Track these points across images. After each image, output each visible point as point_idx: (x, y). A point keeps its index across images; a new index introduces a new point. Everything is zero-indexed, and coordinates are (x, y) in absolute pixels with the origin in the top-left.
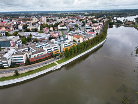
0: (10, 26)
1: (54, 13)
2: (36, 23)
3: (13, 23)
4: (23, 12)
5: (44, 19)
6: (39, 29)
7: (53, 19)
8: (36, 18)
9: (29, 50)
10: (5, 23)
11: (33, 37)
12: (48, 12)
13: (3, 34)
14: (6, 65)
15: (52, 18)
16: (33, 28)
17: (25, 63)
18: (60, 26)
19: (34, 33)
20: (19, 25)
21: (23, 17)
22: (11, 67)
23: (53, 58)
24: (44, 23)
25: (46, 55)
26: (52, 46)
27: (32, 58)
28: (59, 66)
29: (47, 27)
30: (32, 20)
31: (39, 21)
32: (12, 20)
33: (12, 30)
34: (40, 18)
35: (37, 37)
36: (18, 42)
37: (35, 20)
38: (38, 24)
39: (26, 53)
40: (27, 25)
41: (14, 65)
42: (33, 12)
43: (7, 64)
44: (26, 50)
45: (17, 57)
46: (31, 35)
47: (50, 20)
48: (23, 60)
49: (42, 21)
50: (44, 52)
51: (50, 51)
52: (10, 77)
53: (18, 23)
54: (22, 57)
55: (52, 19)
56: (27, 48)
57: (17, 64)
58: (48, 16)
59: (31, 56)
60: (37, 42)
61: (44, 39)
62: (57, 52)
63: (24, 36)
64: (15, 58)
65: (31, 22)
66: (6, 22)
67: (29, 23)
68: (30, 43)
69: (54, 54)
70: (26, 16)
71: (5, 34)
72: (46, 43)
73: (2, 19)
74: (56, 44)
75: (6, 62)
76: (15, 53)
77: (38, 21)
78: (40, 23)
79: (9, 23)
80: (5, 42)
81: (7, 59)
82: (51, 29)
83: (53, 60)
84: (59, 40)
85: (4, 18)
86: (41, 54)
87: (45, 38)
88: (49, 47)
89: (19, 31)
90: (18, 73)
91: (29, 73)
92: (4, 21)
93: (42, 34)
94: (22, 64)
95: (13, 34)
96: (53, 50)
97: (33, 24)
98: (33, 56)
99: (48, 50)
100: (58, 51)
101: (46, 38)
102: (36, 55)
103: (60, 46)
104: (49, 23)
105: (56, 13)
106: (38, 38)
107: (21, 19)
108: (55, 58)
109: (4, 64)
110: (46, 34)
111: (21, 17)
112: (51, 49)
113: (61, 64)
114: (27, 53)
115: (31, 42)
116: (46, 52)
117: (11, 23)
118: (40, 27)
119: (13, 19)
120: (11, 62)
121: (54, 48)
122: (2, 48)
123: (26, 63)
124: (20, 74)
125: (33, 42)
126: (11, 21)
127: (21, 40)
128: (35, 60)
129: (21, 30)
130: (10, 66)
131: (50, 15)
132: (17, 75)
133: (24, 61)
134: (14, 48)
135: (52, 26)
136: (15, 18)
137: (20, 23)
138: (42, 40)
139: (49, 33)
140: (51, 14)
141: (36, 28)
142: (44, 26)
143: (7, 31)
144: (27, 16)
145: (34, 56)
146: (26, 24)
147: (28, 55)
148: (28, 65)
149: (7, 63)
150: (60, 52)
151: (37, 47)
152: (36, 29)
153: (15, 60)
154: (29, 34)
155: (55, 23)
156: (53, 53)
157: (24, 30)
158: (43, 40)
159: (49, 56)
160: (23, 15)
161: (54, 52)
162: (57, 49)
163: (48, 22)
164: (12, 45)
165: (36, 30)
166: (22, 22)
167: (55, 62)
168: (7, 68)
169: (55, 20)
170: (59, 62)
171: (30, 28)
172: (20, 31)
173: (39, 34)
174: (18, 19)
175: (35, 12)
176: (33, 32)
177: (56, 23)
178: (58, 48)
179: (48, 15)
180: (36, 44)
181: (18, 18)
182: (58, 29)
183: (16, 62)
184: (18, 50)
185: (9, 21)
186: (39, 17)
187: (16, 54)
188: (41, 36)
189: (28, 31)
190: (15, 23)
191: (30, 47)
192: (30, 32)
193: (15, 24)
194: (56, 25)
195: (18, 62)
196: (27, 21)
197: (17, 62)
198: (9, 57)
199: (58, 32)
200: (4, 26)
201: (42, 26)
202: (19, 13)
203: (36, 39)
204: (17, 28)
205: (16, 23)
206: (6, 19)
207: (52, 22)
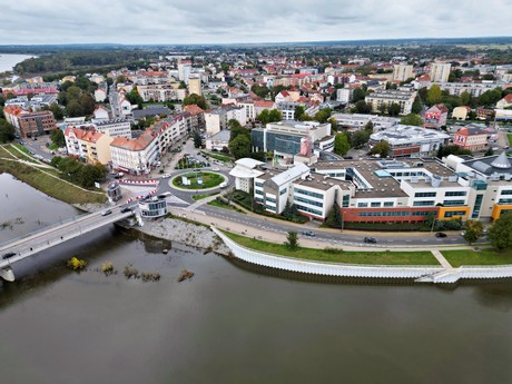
0: (314, 88)
1: (493, 47)
2: (402, 84)
3: (325, 79)
4: (366, 43)
5: (440, 70)
6: (408, 108)
7: (483, 70)
8: (409, 64)
9: (349, 178)
10: (303, 76)
11: (375, 136)
12: (465, 44)
13: (287, 112)
14: (271, 207)
15: (477, 67)
16: (386, 101)
17: (323, 217)
18: (507, 105)
19: (385, 121)
20: (342, 86)
21: (362, 61)
22: (283, 216)
23: (433, 234)
24: (436, 88)
25: (405, 211)
26: (441, 185)
27: (350, 207)
28: (448, 274)
29: (441, 105)
30: (390, 72)
31: (419, 76)
32: (326, 70)
33: (317, 103)
34: (423, 65)
35: (390, 136)
36: (322, 144)
37: (401, 73)
38: (408, 89)
39: (337, 187)
40: (369, 88)
41: (292, 213)
42: (402, 42)
43: (274, 205)
44: (339, 175)
45: (306, 193)
46: (370, 127)
47: (468, 73)
48: (321, 205)
49: (427, 78)
50: (401, 199)
51: (424, 203)
52: (275, 245)
53: (339, 78)
54: (321, 196)
55: (477, 73)
56: (344, 171)
57: (300, 215)
58: (463, 59)
59: (351, 201)
60: (384, 155)
61: (417, 150)
62: (456, 213)
63: (346, 127)
64: (301, 191)
65: (385, 79)
66: (308, 74)
67: (375, 83)
68: (359, 156)
69: (441, 217)
70: (374, 57)
71: (293, 112)
72: (419, 166)
73: (298, 64)
74: (461, 180)
75: (274, 197)
76: (303, 178)
77: (414, 75)
78: (417, 85)
79: (314, 79)
80: (287, 137)
81: (281, 189)
82: (461, 112)
83: (430, 242)
84: (485, 167)
85: (304, 62)
86: (386, 204)
87: (419, 144)
88: (429, 184)
89: (335, 108)
90: (298, 241)
91: (327, 255)
92: (303, 72)
93: (413, 128)
94: (315, 218)
95: (317, 114)
96: (440, 198)
97: (388, 87)
98: (355, 203)
99: (417, 195)
100: (464, 213)
101: (425, 148)
102: (369, 201)
103: (480, 192)
104: (455, 89)
105: (503, 48)
106: (392, 141)
107: (353, 68)
108: (442, 236)
109: (268, 203)
110: (429, 131)
111: (355, 61)
112: (434, 194)
113: (461, 269)
114: (341, 186)
115: (363, 152)
116: (410, 202)
117: (320, 78)
118: (412, 100)
119: (328, 66)
120: (288, 203)
121: (447, 194)
122: (276, 153)
123: (326, 219)
124: (301, 248)
125: (370, 154)
126: (321, 71)
127: (333, 140)
128: (360, 219)
129: (344, 106)
130: (282, 214)
131: (472, 53)
132: (292, 248)
133: (324, 211)
134: (307, 160)
135: (469, 101)
136: (335, 61)
137: (346, 80)
138: (407, 153)
139: (444, 128)
140: (480, 51)
141: (397, 102)
142: (431, 97)
143: (302, 105)
144: (378, 56)
145: (360, 205)
146: (365, 86)
147: (342, 193)
148: (331, 227)
149: (276, 201)
150: (474, 216)
151: (380, 173)
152: (394, 105)
153: (300, 199)
154: (366, 122)
155: (485, 90)
156: (436, 212)
157: (352, 106)
158: (410, 151)
159: (417, 218)
160: (364, 54)
161: (443, 210)
162: (461, 203)
163: (453, 84)
164: (303, 150)
165: (394, 111)
166: (352, 78)
167: (436, 252)
168: (273, 216)
169: (488, 77)
170: (455, 259)
171: (375, 103)
172: (341, 108)
173: (401, 128)
174: (343, 68)
175: (409, 41)
176: (381, 118)
177: (493, 87)
178: (469, 200)
179: (465, 52)
180: (379, 162)
181: (344, 63)
182: (493, 115)
183: (299, 207)
184: (317, 171)
185: (316, 70)
186: (423, 61)
187: (306, 182)
188: (404, 137)
189: (366, 109)
190: (331, 80)
191: (355, 170)
192: (370, 117)
193: (330, 84)
194: (490, 100)
195: (305, 209)
196: (371, 76)
197: (302, 208)
198: (286, 186)
199: (488, 129)
200: (297, 87)
201: (424, 98)
202: (353, 47)
203: (386, 142)
204: (334, 97)
205: (336, 79)
206: (311, 64)
207: (473, 85)
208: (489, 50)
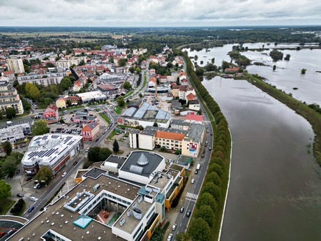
11: (26, 160)
18: (79, 89)
51: (138, 236)
58: (17, 47)
62: (155, 225)
72: (99, 189)
82: (61, 103)
100: (158, 221)
101: (72, 153)
118: (21, 101)
138: (62, 165)
139: (62, 122)
140: (22, 39)
141: (9, 106)
152: (8, 109)
155: (60, 79)
156: (147, 236)
158: (64, 162)
161: (150, 231)
177: (61, 75)
178: (157, 210)
179: (14, 41)
180: (66, 206)
182: (81, 100)
188: (52, 151)
191: (53, 232)
208: (27, 39)
